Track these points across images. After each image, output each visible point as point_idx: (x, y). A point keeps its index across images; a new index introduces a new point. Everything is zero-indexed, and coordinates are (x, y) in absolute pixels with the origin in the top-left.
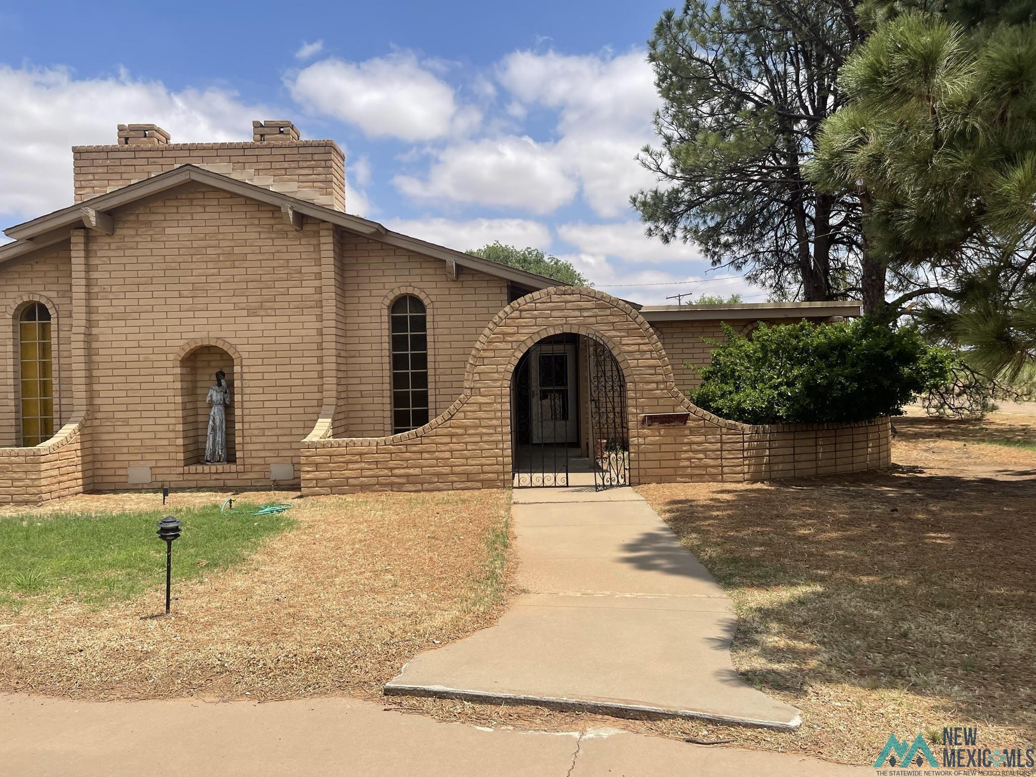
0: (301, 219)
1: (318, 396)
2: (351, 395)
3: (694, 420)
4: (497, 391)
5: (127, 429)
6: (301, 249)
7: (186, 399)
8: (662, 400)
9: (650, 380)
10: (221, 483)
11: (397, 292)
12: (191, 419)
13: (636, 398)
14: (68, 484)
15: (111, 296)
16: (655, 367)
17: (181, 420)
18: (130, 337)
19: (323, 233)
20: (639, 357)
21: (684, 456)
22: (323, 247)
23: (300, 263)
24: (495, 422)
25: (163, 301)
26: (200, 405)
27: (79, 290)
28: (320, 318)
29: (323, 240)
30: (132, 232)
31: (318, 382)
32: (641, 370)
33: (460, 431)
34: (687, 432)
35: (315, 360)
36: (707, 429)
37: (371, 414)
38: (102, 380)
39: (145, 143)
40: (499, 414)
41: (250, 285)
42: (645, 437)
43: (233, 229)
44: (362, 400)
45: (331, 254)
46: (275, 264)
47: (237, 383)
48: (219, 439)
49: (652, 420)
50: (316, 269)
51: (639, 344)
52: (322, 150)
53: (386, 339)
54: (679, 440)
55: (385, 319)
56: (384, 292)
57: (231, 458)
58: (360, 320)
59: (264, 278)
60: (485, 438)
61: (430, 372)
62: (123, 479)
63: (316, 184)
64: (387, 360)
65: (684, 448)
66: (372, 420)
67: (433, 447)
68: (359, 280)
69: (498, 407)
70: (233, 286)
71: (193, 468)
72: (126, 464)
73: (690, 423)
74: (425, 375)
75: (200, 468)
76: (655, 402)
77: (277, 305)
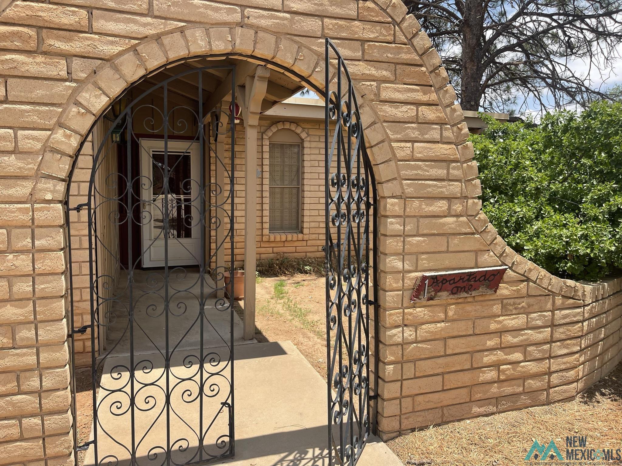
3: (512, 282)
8: (456, 241)
9: (436, 192)
13: (404, 235)
16: (446, 161)
20: (415, 134)
21: (488, 359)
32: (419, 168)
34: (497, 308)
36: (531, 300)
42: (416, 326)
49: (437, 286)
51: (418, 104)
54: (481, 326)
65: (490, 343)
73: (504, 290)
76: (441, 244)
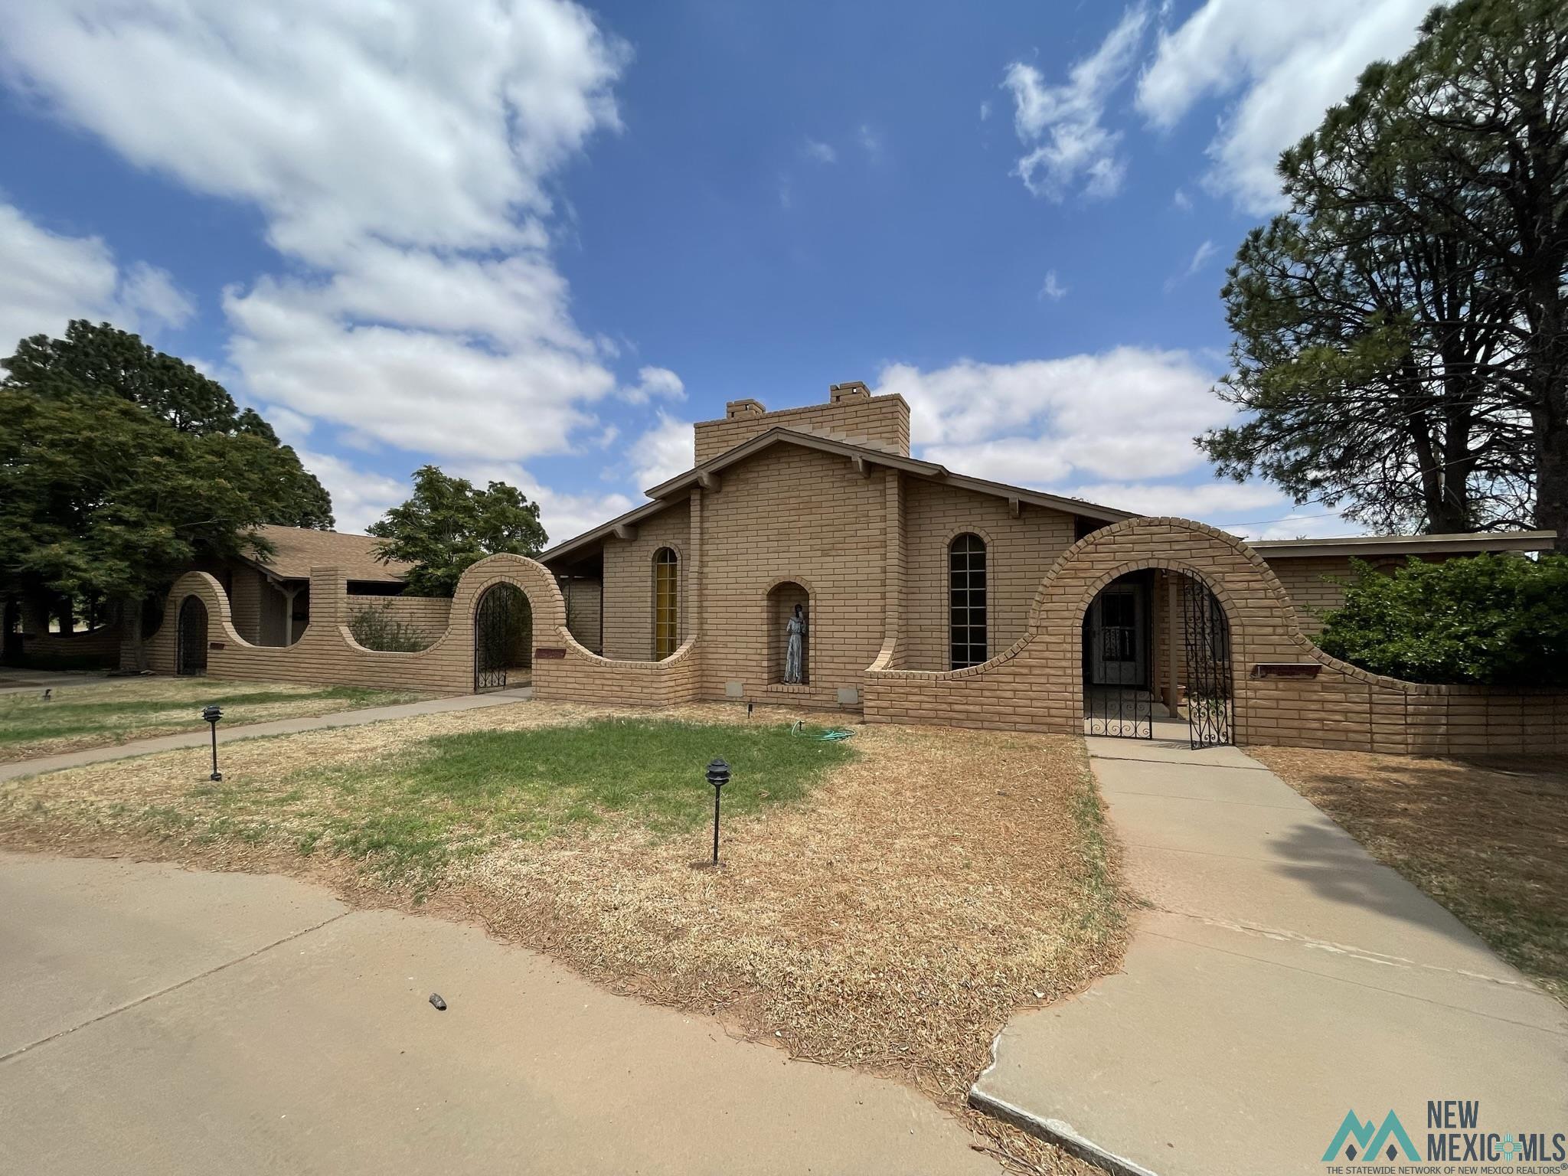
0: (869, 466)
1: (881, 628)
2: (911, 628)
3: (1329, 673)
4: (1068, 630)
5: (726, 651)
6: (869, 494)
7: (771, 627)
8: (1280, 648)
9: (1263, 623)
10: (796, 702)
11: (957, 532)
12: (773, 645)
13: (1244, 644)
14: (681, 694)
15: (717, 541)
16: (1271, 608)
17: (766, 646)
18: (730, 575)
19: (888, 478)
20: (1249, 596)
21: (1313, 715)
22: (888, 492)
23: (868, 507)
24: (1064, 664)
25: (755, 545)
26: (782, 633)
27: (695, 536)
28: (884, 557)
29: (888, 485)
30: (734, 488)
31: (881, 615)
32: (1252, 611)
33: (1025, 671)
34: (1318, 688)
35: (879, 596)
36: (1349, 686)
37: (930, 647)
38: (709, 609)
39: (746, 415)
40: (1069, 655)
41: (825, 529)
42: (1255, 690)
43: (812, 481)
44: (921, 634)
45: (896, 497)
46: (845, 509)
47: (811, 615)
48: (796, 663)
49: (1266, 671)
50: (882, 512)
51: (1248, 581)
52: (890, 403)
53: (945, 577)
54: (1305, 696)
55: (945, 557)
56: (944, 532)
57: (805, 681)
58: (920, 559)
59: (836, 522)
60: (1052, 680)
61: (989, 609)
62: (723, 692)
63: (884, 435)
64: (946, 596)
65: (1314, 707)
66: (930, 653)
67: (995, 686)
68: (920, 521)
69: (1068, 647)
70: (810, 530)
71: (774, 687)
72: (723, 679)
73: (1321, 677)
74: (984, 612)
75: (780, 687)
76: (1270, 649)
77: (846, 546)
